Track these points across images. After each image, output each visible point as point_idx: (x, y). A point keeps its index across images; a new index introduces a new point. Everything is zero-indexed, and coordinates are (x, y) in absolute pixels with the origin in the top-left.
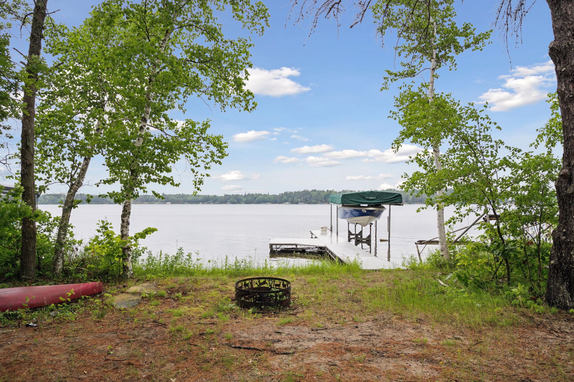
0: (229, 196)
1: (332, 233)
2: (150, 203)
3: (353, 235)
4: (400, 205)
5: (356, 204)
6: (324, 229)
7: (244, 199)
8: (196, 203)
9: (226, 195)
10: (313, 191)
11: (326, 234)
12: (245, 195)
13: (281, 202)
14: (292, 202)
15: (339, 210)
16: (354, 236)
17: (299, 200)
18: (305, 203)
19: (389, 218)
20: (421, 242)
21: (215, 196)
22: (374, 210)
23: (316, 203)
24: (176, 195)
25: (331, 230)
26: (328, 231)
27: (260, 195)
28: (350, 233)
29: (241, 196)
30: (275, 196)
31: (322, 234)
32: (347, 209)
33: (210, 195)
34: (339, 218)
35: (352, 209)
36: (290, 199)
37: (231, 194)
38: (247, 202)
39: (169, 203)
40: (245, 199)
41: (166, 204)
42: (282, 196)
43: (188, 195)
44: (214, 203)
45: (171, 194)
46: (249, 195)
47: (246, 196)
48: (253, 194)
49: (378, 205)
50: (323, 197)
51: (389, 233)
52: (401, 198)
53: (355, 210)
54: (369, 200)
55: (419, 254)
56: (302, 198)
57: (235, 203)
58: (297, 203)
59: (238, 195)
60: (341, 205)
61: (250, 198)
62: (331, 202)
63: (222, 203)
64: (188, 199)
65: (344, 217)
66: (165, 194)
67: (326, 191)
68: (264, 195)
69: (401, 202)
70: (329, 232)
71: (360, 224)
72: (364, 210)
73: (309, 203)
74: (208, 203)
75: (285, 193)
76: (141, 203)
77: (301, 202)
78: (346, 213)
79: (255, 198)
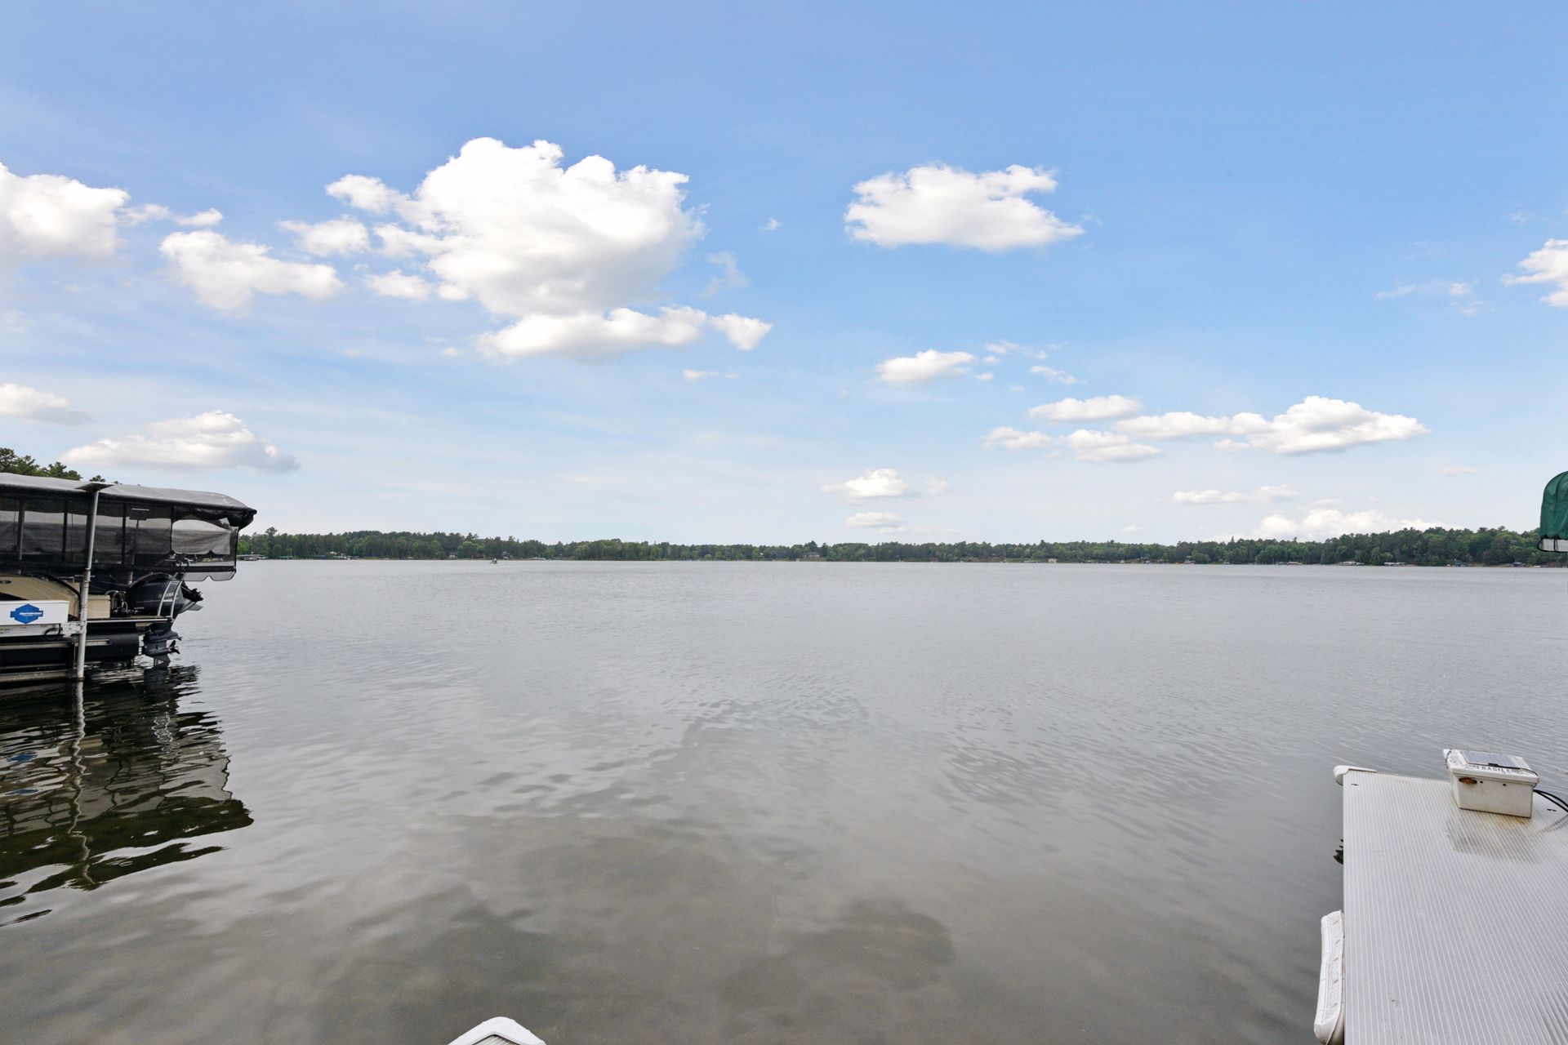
0: (1191, 545)
2: (1014, 561)
7: (1228, 553)
8: (1112, 562)
9: (1183, 545)
10: (1431, 531)
13: (1332, 561)
14: (1367, 561)
17: (1387, 554)
18: (1407, 563)
21: (1156, 547)
23: (1444, 564)
24: (1069, 544)
27: (1271, 542)
29: (1222, 544)
30: (1312, 546)
33: (1144, 543)
36: (1358, 552)
37: (1195, 542)
38: (1237, 560)
39: (1054, 560)
40: (1231, 552)
41: (1047, 562)
42: (1334, 544)
43: (1094, 544)
46: (1241, 542)
47: (1232, 545)
50: (1467, 548)
56: (1396, 552)
57: (1205, 562)
58: (1381, 563)
59: (1213, 544)
61: (1243, 551)
64: (1095, 552)
66: (1046, 541)
68: (1284, 543)
73: (1419, 564)
74: (1140, 562)
75: (1345, 537)
76: (998, 561)
77: (1394, 560)
79: (1258, 551)
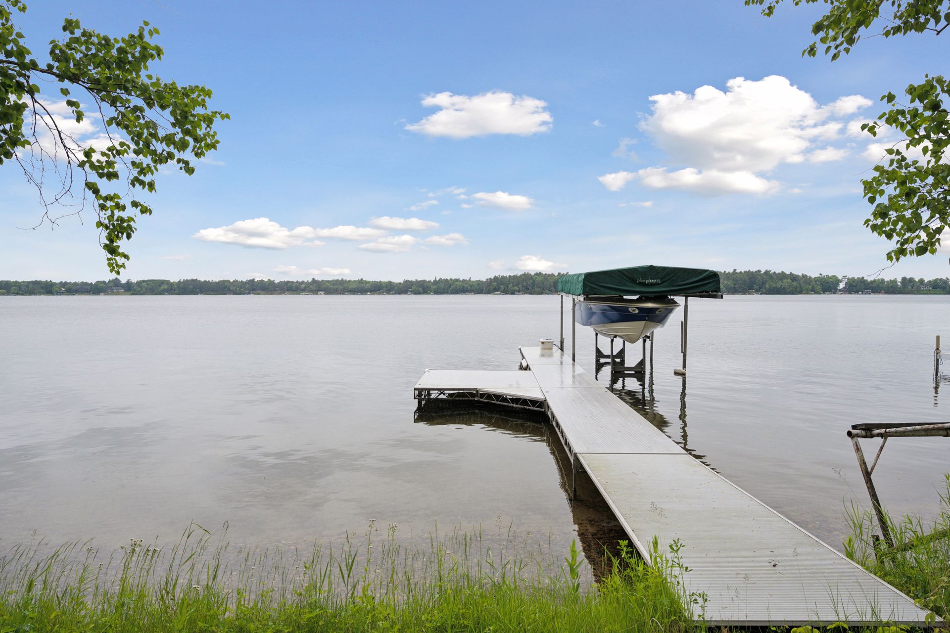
0: (411, 282)
1: (562, 355)
2: (293, 294)
3: (608, 357)
4: (715, 297)
5: (615, 295)
6: (546, 346)
8: (362, 294)
9: (406, 282)
10: (536, 274)
11: (551, 355)
12: (435, 281)
13: (489, 292)
14: (506, 292)
15: (577, 307)
16: (609, 360)
17: (516, 288)
18: (526, 293)
19: (684, 325)
20: (868, 430)
21: (390, 282)
22: (656, 309)
23: (542, 293)
24: (332, 281)
25: (562, 349)
26: (555, 349)
27: (457, 280)
28: (599, 354)
29: (429, 282)
30: (479, 282)
31: (543, 355)
32: (595, 306)
33: (382, 281)
34: (576, 323)
35: (604, 305)
36: (502, 287)
37: (414, 280)
38: (438, 292)
39: (322, 293)
40: (435, 287)
41: (317, 294)
42: (490, 282)
43: (350, 281)
44: (388, 293)
45: (325, 279)
46: (440, 280)
48: (447, 280)
49: (661, 298)
50: (552, 284)
51: (685, 356)
52: (718, 281)
53: (613, 308)
54: (644, 285)
55: (867, 474)
56: (520, 286)
57: (419, 293)
58: (513, 293)
59: (424, 281)
60: (581, 298)
61: (442, 286)
62: (562, 291)
63: (400, 293)
64: (350, 287)
65: (587, 322)
66: (316, 279)
67: (556, 274)
68: (464, 281)
69: (718, 290)
70: (556, 351)
71: (621, 337)
72: (633, 309)
73: (531, 293)
74: (380, 294)
75: (495, 278)
76: (281, 294)
77: (519, 291)
78: (591, 314)
79: (450, 286)
